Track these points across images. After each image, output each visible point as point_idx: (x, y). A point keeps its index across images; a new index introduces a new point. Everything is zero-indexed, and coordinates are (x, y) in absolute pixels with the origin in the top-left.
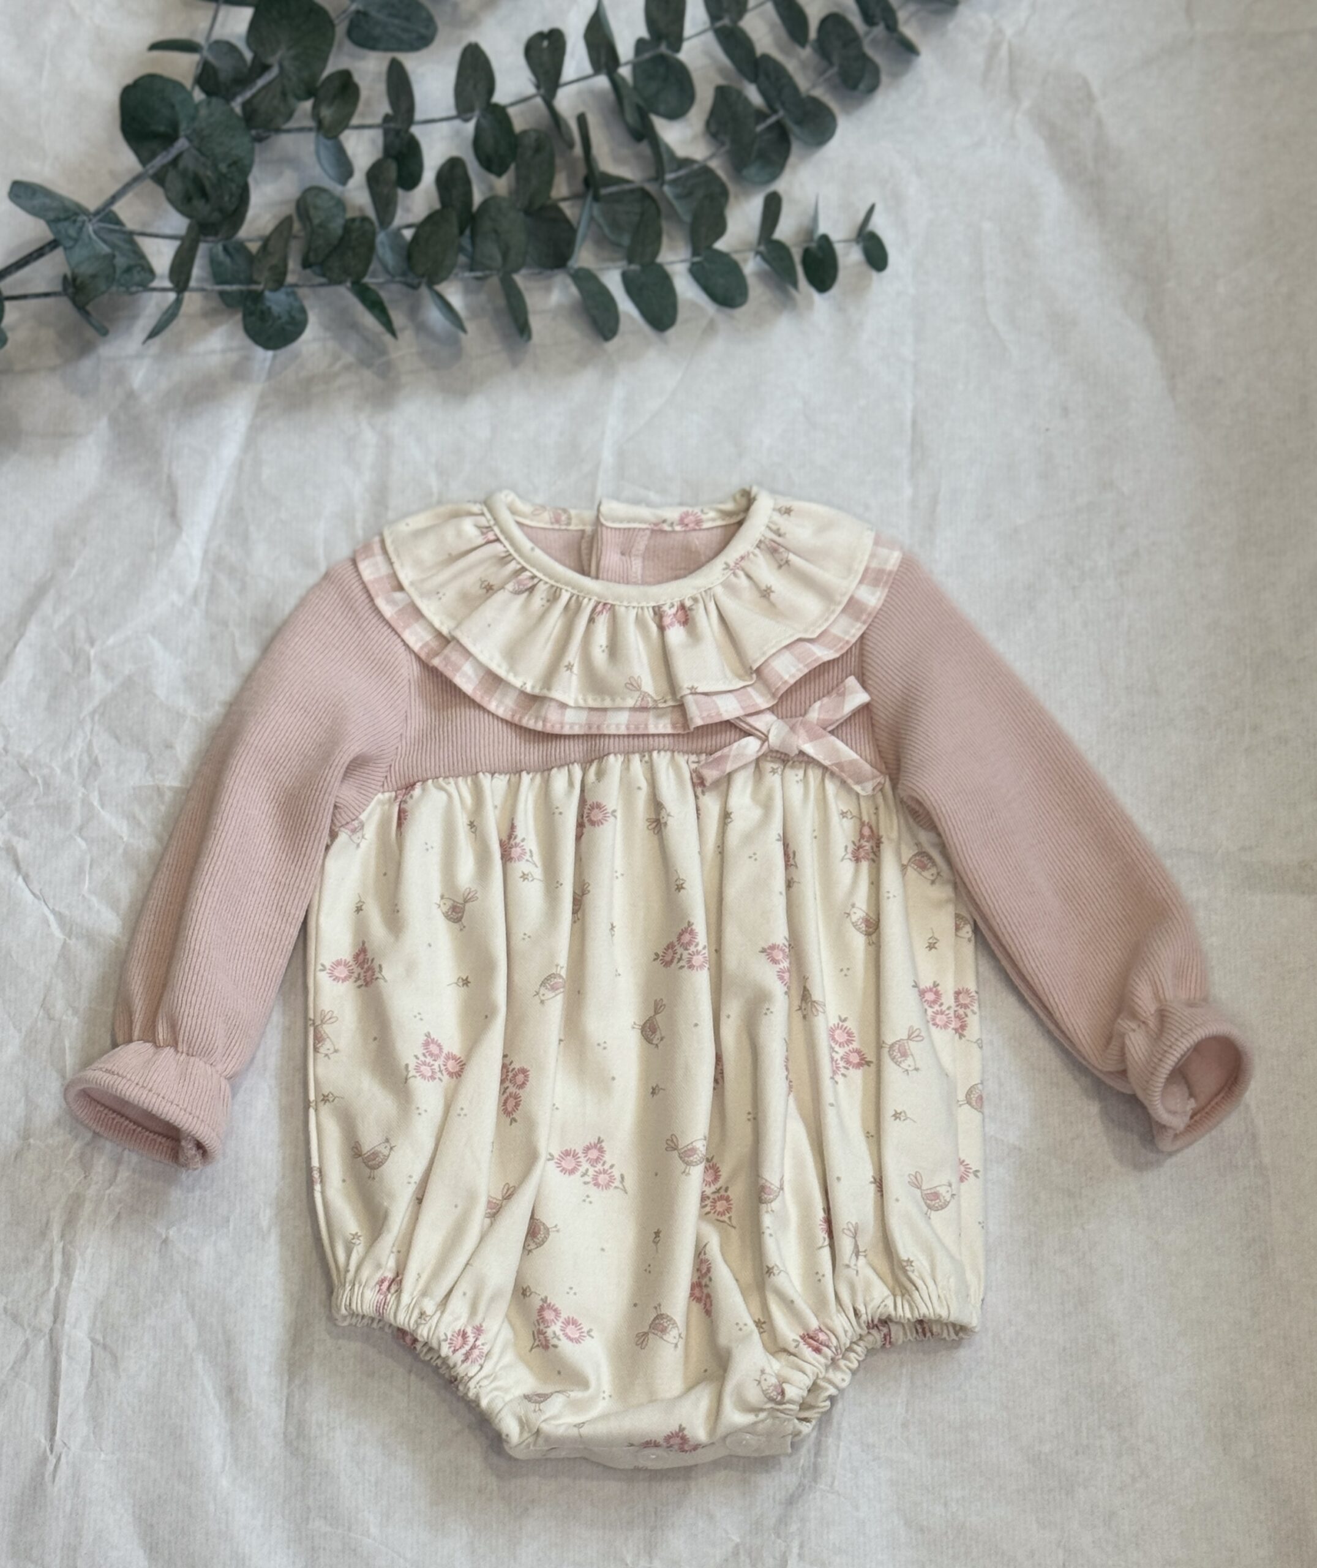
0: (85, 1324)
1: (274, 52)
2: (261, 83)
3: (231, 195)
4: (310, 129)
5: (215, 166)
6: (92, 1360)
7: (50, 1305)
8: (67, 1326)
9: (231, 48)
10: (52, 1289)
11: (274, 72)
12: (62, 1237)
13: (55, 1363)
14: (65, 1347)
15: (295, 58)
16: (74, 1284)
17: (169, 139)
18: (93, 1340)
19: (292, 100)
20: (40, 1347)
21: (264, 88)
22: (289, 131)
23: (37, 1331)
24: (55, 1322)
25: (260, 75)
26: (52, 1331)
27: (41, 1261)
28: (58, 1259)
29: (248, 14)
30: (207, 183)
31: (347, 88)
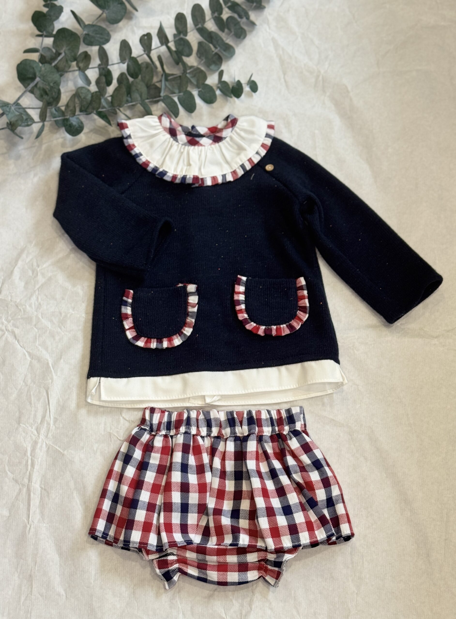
0: (39, 482)
1: (62, 49)
3: (55, 93)
4: (77, 70)
5: (49, 84)
7: (28, 477)
8: (33, 483)
9: (48, 49)
10: (28, 472)
11: (63, 54)
12: (31, 455)
13: (29, 495)
14: (32, 490)
15: (69, 49)
16: (35, 470)
17: (33, 78)
18: (41, 488)
19: (69, 62)
20: (25, 490)
21: (60, 60)
22: (71, 72)
23: (23, 485)
24: (29, 482)
25: (58, 56)
26: (28, 485)
27: (24, 463)
28: (30, 462)
29: (52, 39)
30: (47, 90)
31: (87, 56)
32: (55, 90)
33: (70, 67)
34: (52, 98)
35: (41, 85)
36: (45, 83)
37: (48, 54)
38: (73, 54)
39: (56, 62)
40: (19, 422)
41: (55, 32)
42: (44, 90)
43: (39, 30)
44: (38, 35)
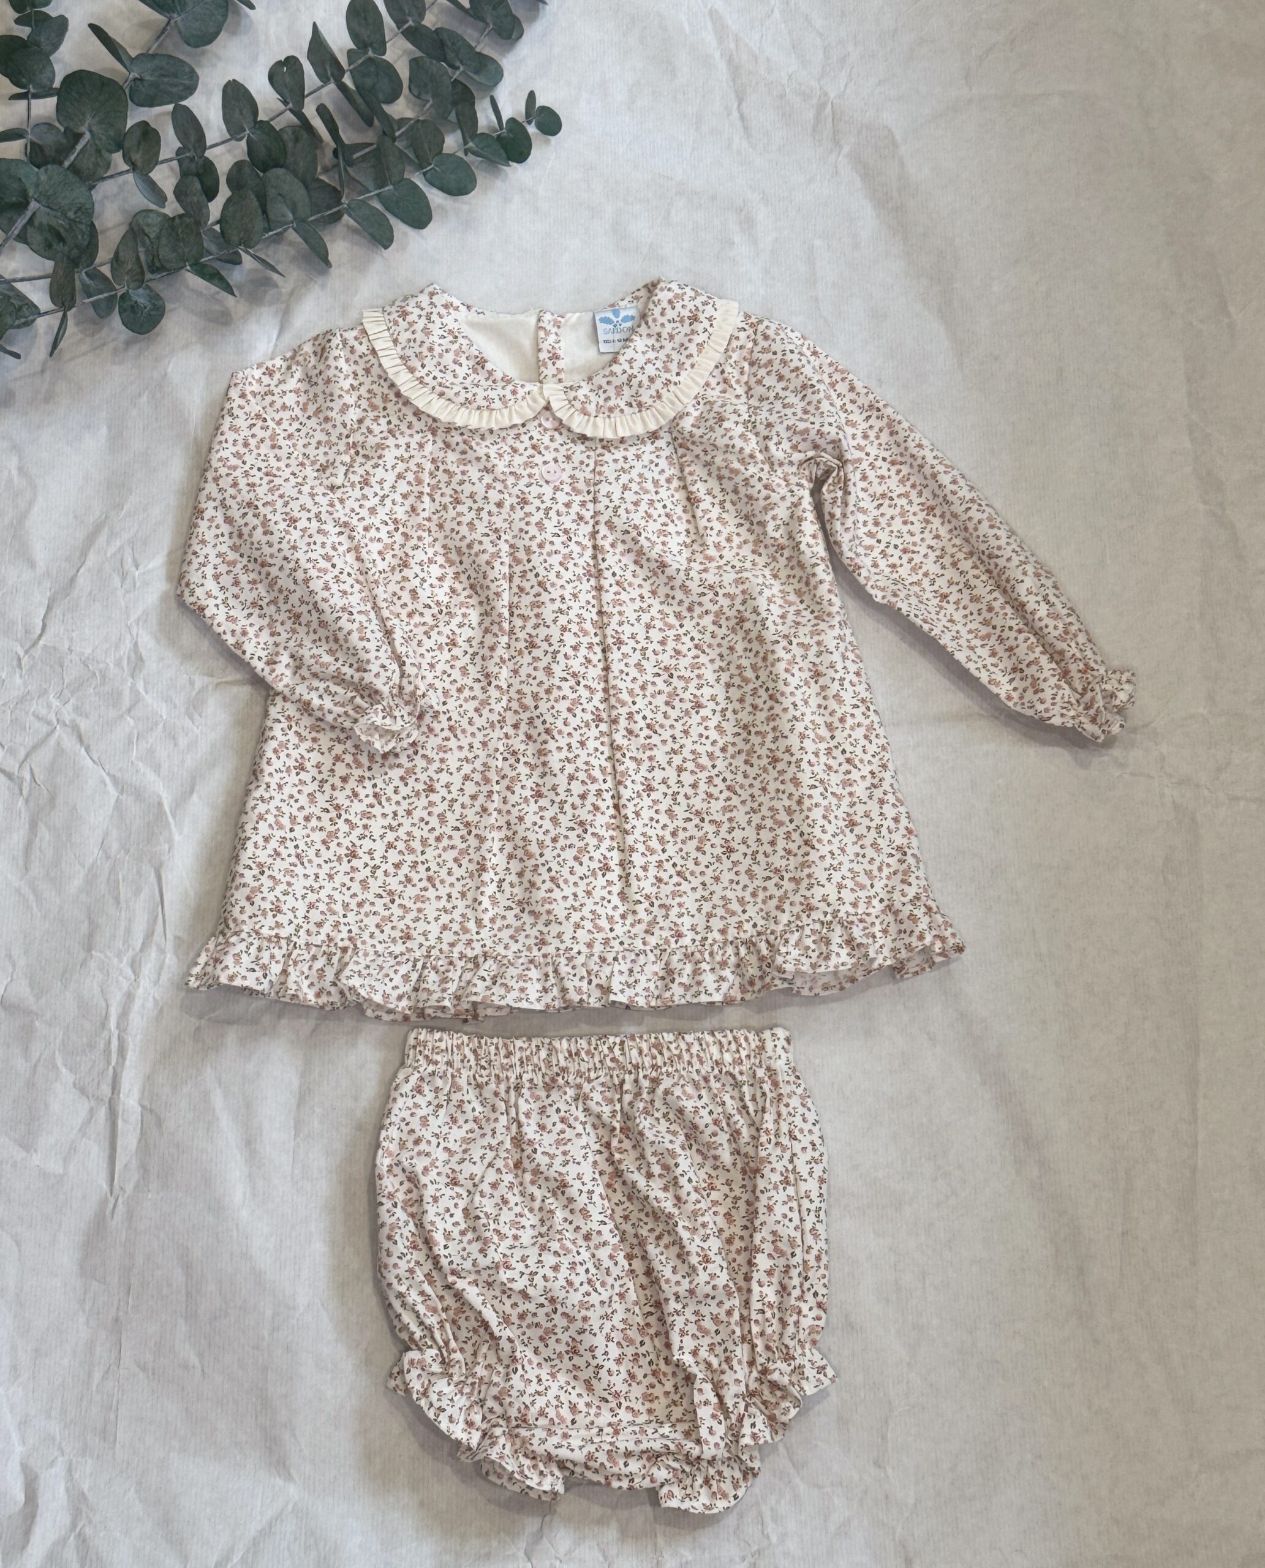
0: (136, 1094)
1: (82, 123)
2: (79, 147)
4: (127, 172)
5: (64, 214)
6: (142, 1123)
7: (109, 1079)
8: (122, 1096)
9: (49, 125)
10: (111, 1068)
11: (88, 136)
15: (101, 122)
16: (127, 1063)
17: (23, 205)
18: (142, 1106)
19: (106, 154)
20: (102, 1114)
21: (82, 151)
22: (111, 177)
23: (99, 1100)
25: (76, 142)
26: (110, 1100)
27: (101, 1045)
28: (115, 1043)
29: (52, 101)
30: (62, 230)
31: (148, 135)
32: (83, 227)
33: (108, 166)
34: (77, 246)
35: (43, 218)
36: (53, 213)
37: (49, 140)
38: (112, 133)
39: (72, 158)
40: (89, 947)
41: (57, 84)
42: (51, 228)
43: (17, 84)
44: (15, 97)
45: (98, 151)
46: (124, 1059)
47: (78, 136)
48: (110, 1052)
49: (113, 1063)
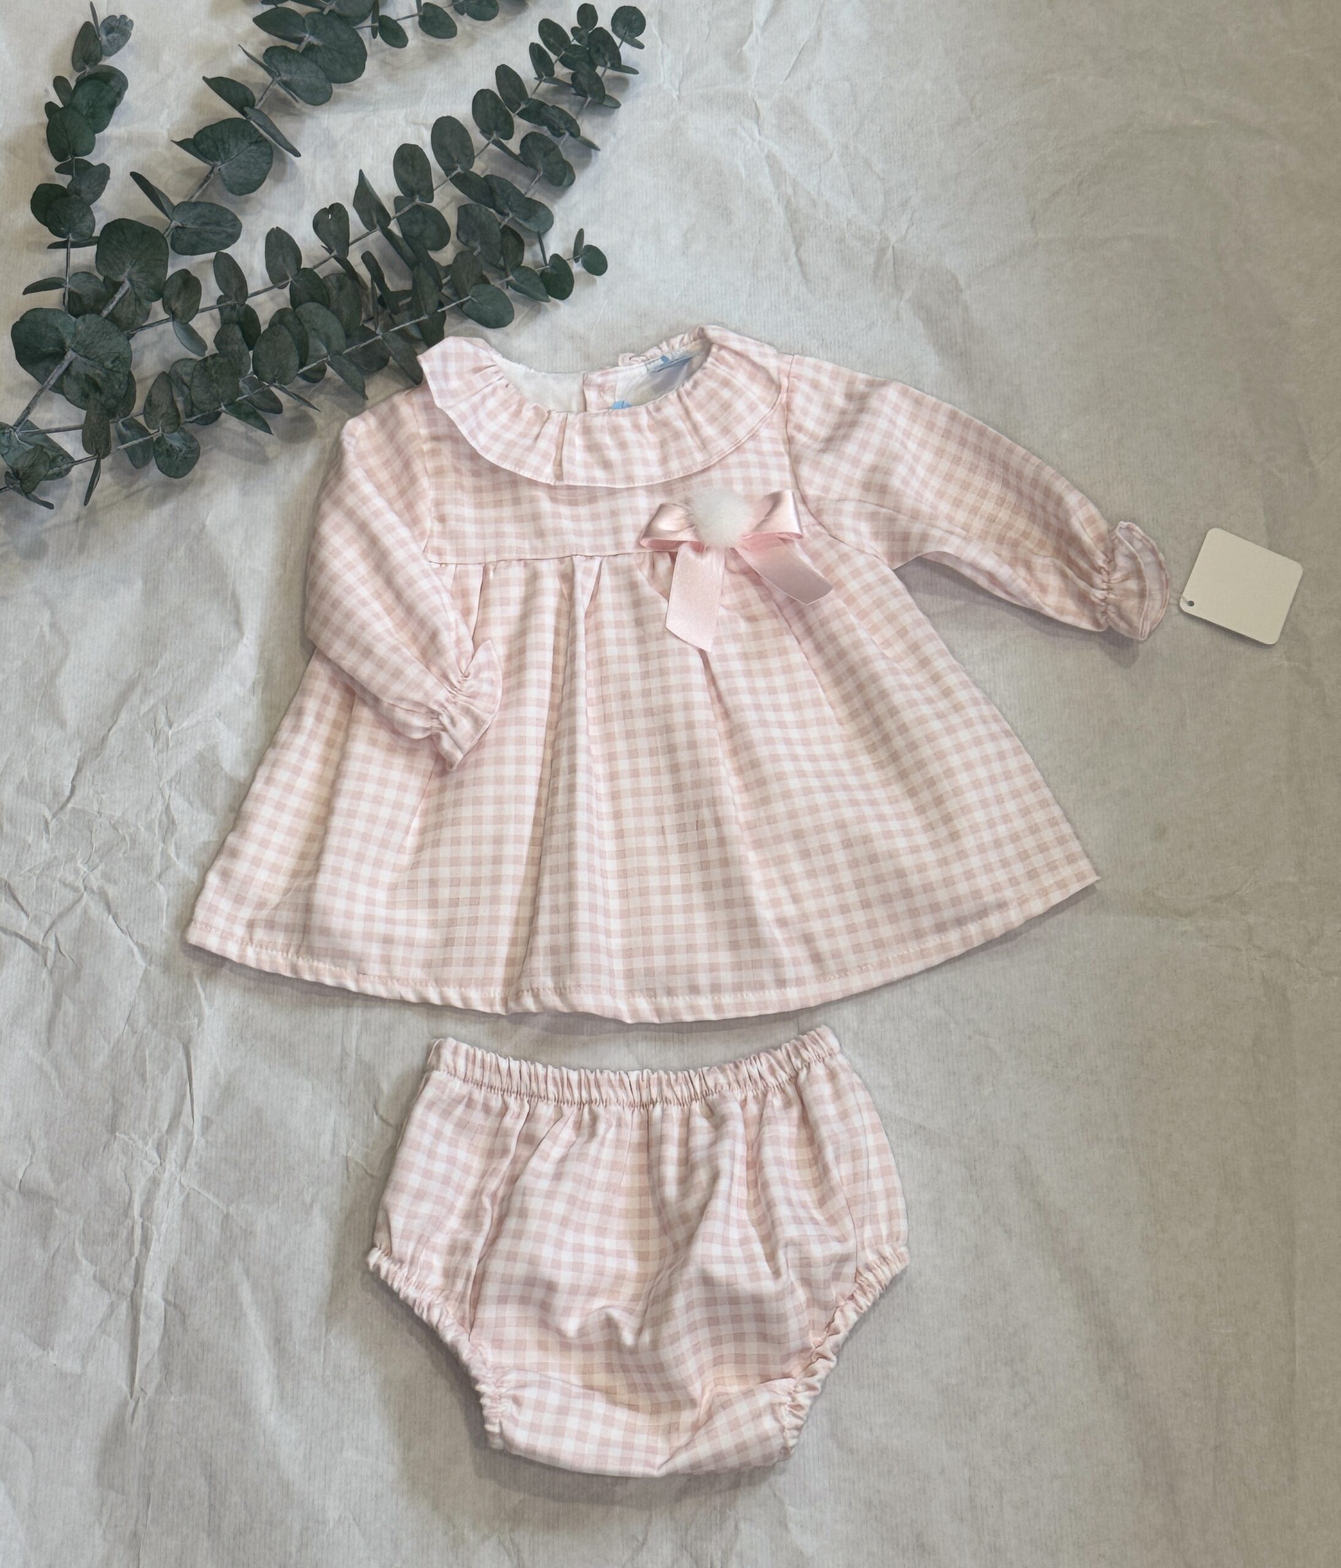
0: (160, 1288)
1: (122, 272)
2: (118, 296)
3: (120, 384)
4: (167, 320)
5: (101, 365)
6: (165, 1317)
7: (132, 1272)
8: (144, 1290)
9: (88, 274)
10: (133, 1259)
11: (127, 285)
12: (141, 1215)
13: (135, 1321)
14: (143, 1308)
15: (140, 271)
16: (151, 1254)
17: (59, 355)
18: (166, 1301)
19: (145, 303)
20: (124, 1308)
21: (120, 300)
22: (150, 326)
23: (121, 1294)
24: (135, 1286)
25: (116, 291)
26: (132, 1293)
27: (124, 1233)
28: (138, 1232)
29: (92, 250)
30: (98, 380)
31: (189, 283)
32: (120, 376)
33: (147, 314)
34: (114, 396)
35: (81, 367)
36: (91, 362)
37: (87, 289)
38: (152, 282)
39: (111, 307)
40: (113, 1130)
41: (97, 233)
42: (89, 380)
43: (56, 233)
44: (54, 246)
45: (138, 300)
46: (148, 1250)
47: (118, 285)
48: (133, 1242)
49: (136, 1254)
